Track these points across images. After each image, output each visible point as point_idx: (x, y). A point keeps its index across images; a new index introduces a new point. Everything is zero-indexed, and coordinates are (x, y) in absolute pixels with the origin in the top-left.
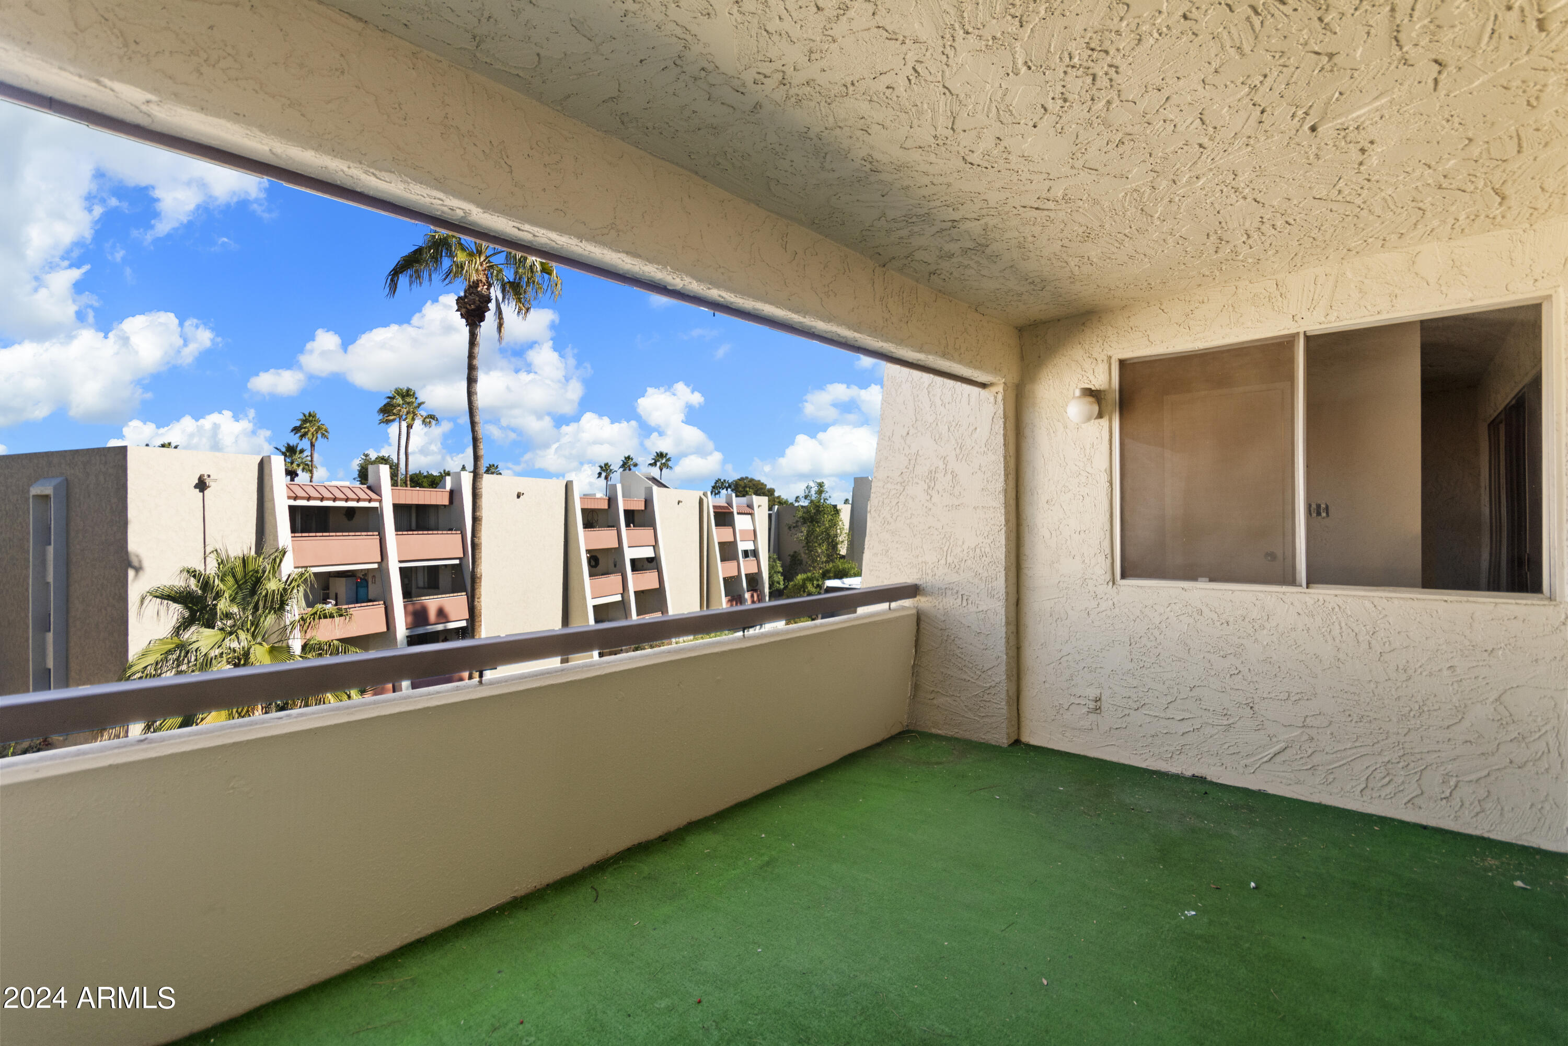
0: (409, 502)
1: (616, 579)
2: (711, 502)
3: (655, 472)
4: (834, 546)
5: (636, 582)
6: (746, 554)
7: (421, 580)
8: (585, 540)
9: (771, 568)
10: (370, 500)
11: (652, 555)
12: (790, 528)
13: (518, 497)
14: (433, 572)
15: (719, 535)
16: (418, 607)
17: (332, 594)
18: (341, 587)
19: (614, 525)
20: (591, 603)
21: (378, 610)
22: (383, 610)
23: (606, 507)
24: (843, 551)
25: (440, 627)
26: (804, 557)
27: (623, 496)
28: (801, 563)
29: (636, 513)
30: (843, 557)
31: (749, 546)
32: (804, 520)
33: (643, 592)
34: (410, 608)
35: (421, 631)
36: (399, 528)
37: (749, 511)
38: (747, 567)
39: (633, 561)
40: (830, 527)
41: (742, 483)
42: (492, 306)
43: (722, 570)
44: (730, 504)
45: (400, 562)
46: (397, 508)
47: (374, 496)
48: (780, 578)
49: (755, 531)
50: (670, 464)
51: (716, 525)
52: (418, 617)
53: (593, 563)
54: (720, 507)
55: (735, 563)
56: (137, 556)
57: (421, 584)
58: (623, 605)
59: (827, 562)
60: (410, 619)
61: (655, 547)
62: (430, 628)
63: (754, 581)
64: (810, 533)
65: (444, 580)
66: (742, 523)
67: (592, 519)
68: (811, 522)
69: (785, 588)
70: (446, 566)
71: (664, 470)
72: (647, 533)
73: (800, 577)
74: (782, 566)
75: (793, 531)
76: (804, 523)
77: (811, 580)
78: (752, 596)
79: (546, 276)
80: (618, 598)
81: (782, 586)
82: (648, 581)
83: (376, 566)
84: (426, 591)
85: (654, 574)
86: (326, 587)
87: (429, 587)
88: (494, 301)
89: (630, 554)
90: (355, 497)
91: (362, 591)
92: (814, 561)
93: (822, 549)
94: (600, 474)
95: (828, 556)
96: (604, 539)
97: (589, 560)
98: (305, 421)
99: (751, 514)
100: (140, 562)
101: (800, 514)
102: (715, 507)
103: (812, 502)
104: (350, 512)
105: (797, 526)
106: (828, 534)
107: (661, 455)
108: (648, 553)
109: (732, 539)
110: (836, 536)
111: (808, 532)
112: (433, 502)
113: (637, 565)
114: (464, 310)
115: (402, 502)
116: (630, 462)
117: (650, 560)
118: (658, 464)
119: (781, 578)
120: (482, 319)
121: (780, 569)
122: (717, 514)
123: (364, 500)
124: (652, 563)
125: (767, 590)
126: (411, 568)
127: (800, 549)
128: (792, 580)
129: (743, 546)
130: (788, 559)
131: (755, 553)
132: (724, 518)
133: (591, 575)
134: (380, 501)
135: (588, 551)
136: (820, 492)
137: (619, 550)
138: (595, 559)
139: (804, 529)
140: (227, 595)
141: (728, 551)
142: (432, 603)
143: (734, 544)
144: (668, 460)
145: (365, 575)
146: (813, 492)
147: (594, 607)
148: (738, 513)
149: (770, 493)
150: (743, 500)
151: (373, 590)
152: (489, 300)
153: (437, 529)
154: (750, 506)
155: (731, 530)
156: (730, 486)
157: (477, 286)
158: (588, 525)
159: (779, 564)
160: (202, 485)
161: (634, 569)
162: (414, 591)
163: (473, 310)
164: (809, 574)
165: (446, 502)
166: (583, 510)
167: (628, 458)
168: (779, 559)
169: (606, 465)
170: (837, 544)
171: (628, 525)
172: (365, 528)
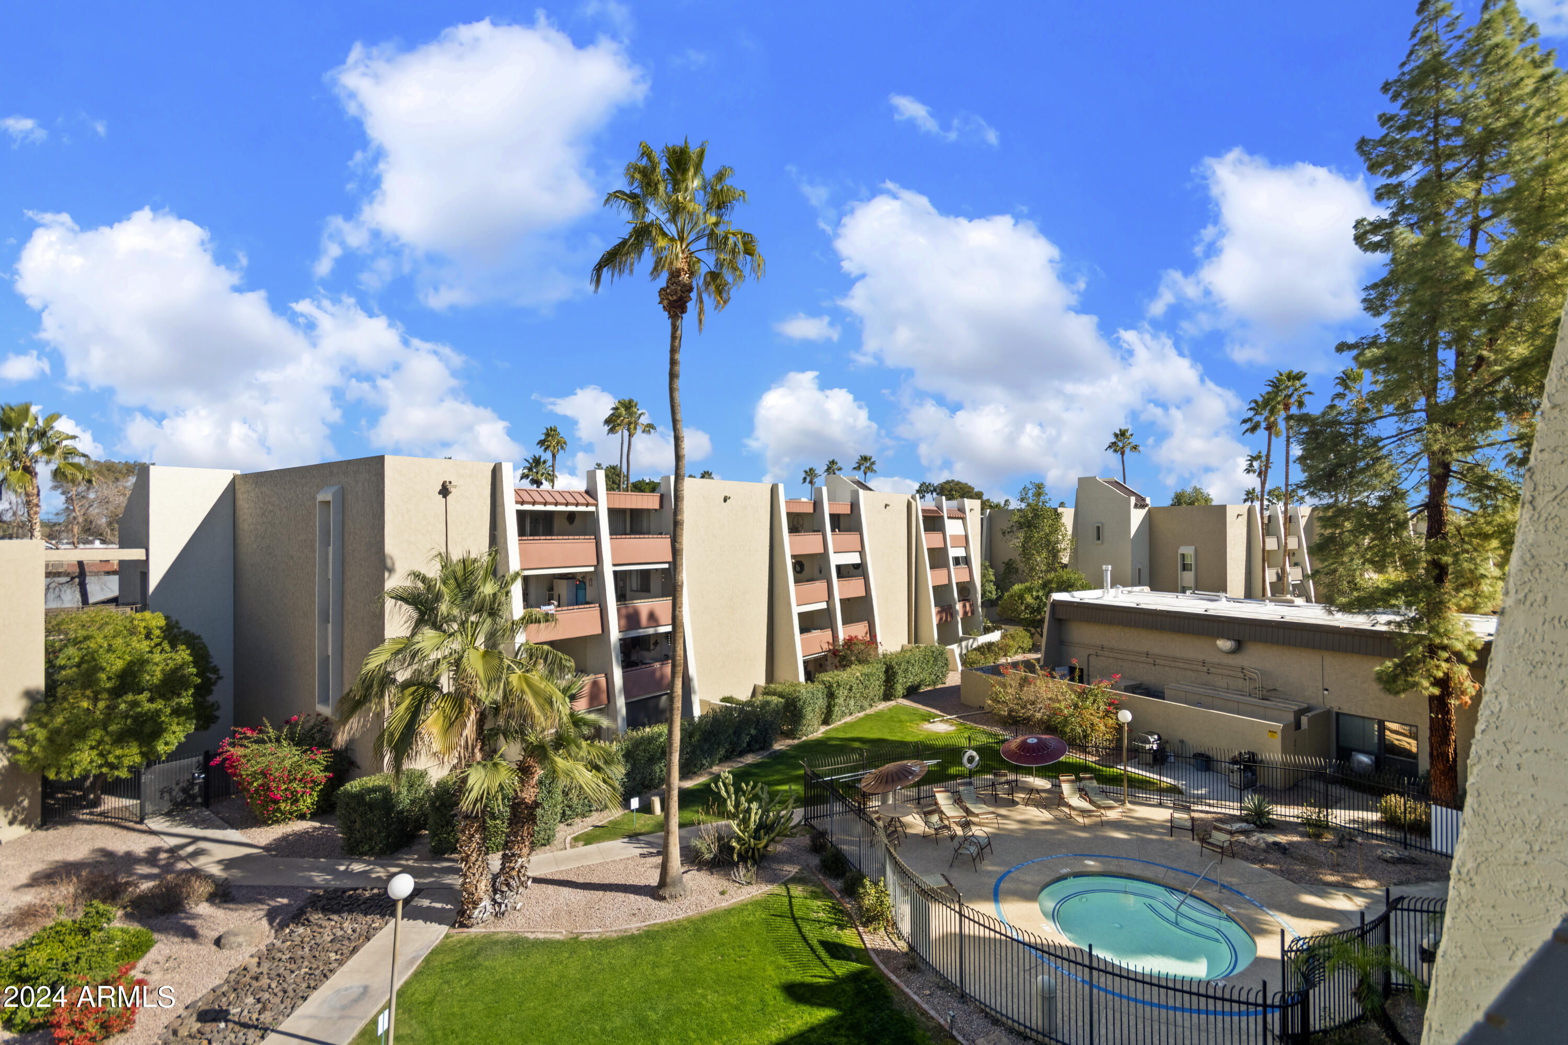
0: (622, 506)
1: (821, 585)
2: (920, 505)
3: (859, 476)
4: (1054, 553)
5: (841, 589)
6: (957, 561)
7: (635, 583)
8: (789, 545)
9: (983, 576)
10: (587, 505)
11: (859, 561)
12: (1004, 533)
13: (725, 500)
14: (645, 575)
15: (928, 540)
16: (631, 610)
17: (556, 596)
18: (563, 588)
19: (820, 529)
20: (796, 610)
21: (593, 612)
22: (598, 612)
23: (811, 511)
24: (1065, 560)
25: (651, 631)
26: (1021, 566)
27: (829, 500)
28: (1017, 571)
29: (842, 519)
30: (1065, 566)
31: (961, 553)
32: (1021, 526)
33: (848, 599)
34: (624, 611)
35: (633, 634)
36: (613, 532)
37: (960, 514)
38: (957, 575)
39: (839, 568)
40: (1051, 533)
41: (947, 486)
42: (693, 295)
43: (932, 578)
44: (940, 508)
45: (614, 565)
46: (612, 512)
47: (591, 500)
48: (991, 587)
49: (966, 537)
50: (875, 467)
51: (925, 530)
52: (631, 620)
53: (798, 569)
54: (929, 511)
55: (945, 571)
56: (391, 558)
57: (634, 587)
58: (828, 613)
59: (1047, 571)
60: (623, 622)
61: (862, 553)
62: (642, 632)
63: (965, 590)
64: (1028, 539)
65: (655, 584)
66: (953, 527)
67: (798, 523)
68: (1029, 527)
69: (997, 599)
70: (656, 570)
71: (869, 474)
72: (853, 538)
73: (1017, 587)
74: (995, 575)
75: (1008, 536)
76: (1021, 528)
77: (1029, 590)
78: (964, 606)
79: (748, 258)
80: (823, 606)
81: (994, 596)
82: (854, 588)
83: (592, 569)
84: (639, 594)
85: (860, 582)
86: (551, 589)
87: (642, 591)
88: (695, 290)
89: (835, 560)
90: (574, 501)
91: (581, 593)
92: (1032, 569)
93: (1040, 559)
94: (805, 479)
95: (1048, 564)
96: (809, 544)
97: (794, 566)
98: (547, 435)
99: (963, 519)
100: (393, 564)
101: (1016, 518)
102: (923, 511)
103: (1029, 505)
104: (571, 516)
105: (1012, 532)
106: (1048, 540)
107: (865, 459)
108: (854, 559)
109: (942, 545)
110: (1057, 542)
111: (1026, 538)
112: (645, 506)
113: (844, 572)
114: (666, 302)
115: (617, 506)
116: (835, 467)
117: (856, 566)
118: (863, 468)
119: (994, 588)
120: (684, 310)
121: (993, 578)
122: (926, 519)
123: (582, 504)
124: (858, 570)
125: (979, 601)
126: (625, 571)
127: (1016, 556)
128: (1007, 590)
129: (955, 552)
130: (1002, 568)
131: (967, 560)
132: (934, 522)
133: (797, 581)
134: (597, 505)
135: (793, 557)
136: (1038, 494)
137: (824, 556)
138: (800, 564)
139: (1021, 535)
140: (447, 598)
141: (938, 558)
142: (644, 606)
143: (944, 550)
144: (873, 463)
145: (584, 577)
146: (1030, 494)
147: (800, 614)
148: (949, 518)
149: (979, 496)
150: (954, 503)
151: (590, 593)
152: (690, 289)
153: (649, 533)
154: (962, 510)
155: (941, 535)
156: (935, 490)
157: (679, 276)
158: (793, 529)
159: (991, 572)
160: (445, 491)
161: (840, 576)
162: (628, 594)
163: (675, 301)
164: (1028, 584)
165: (657, 506)
166: (789, 514)
167: (833, 462)
168: (991, 566)
169: (811, 470)
170: (1058, 551)
171: (833, 530)
172: (583, 532)
